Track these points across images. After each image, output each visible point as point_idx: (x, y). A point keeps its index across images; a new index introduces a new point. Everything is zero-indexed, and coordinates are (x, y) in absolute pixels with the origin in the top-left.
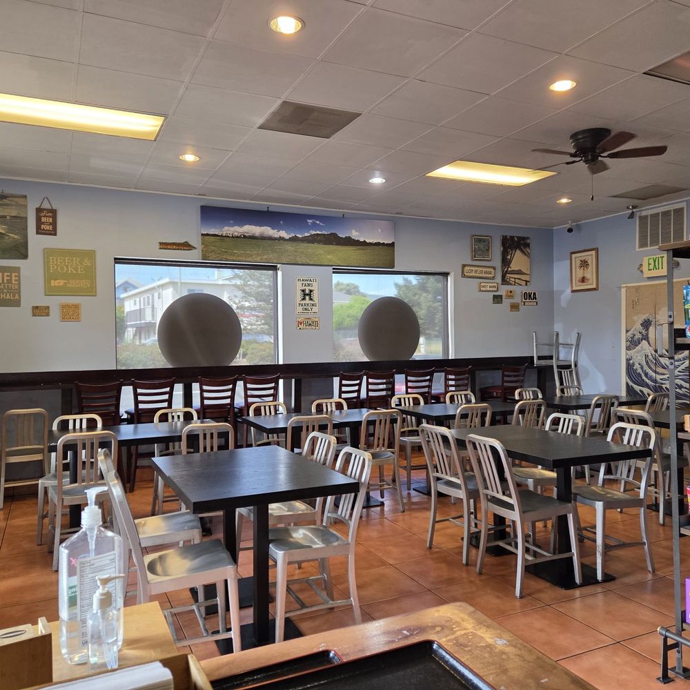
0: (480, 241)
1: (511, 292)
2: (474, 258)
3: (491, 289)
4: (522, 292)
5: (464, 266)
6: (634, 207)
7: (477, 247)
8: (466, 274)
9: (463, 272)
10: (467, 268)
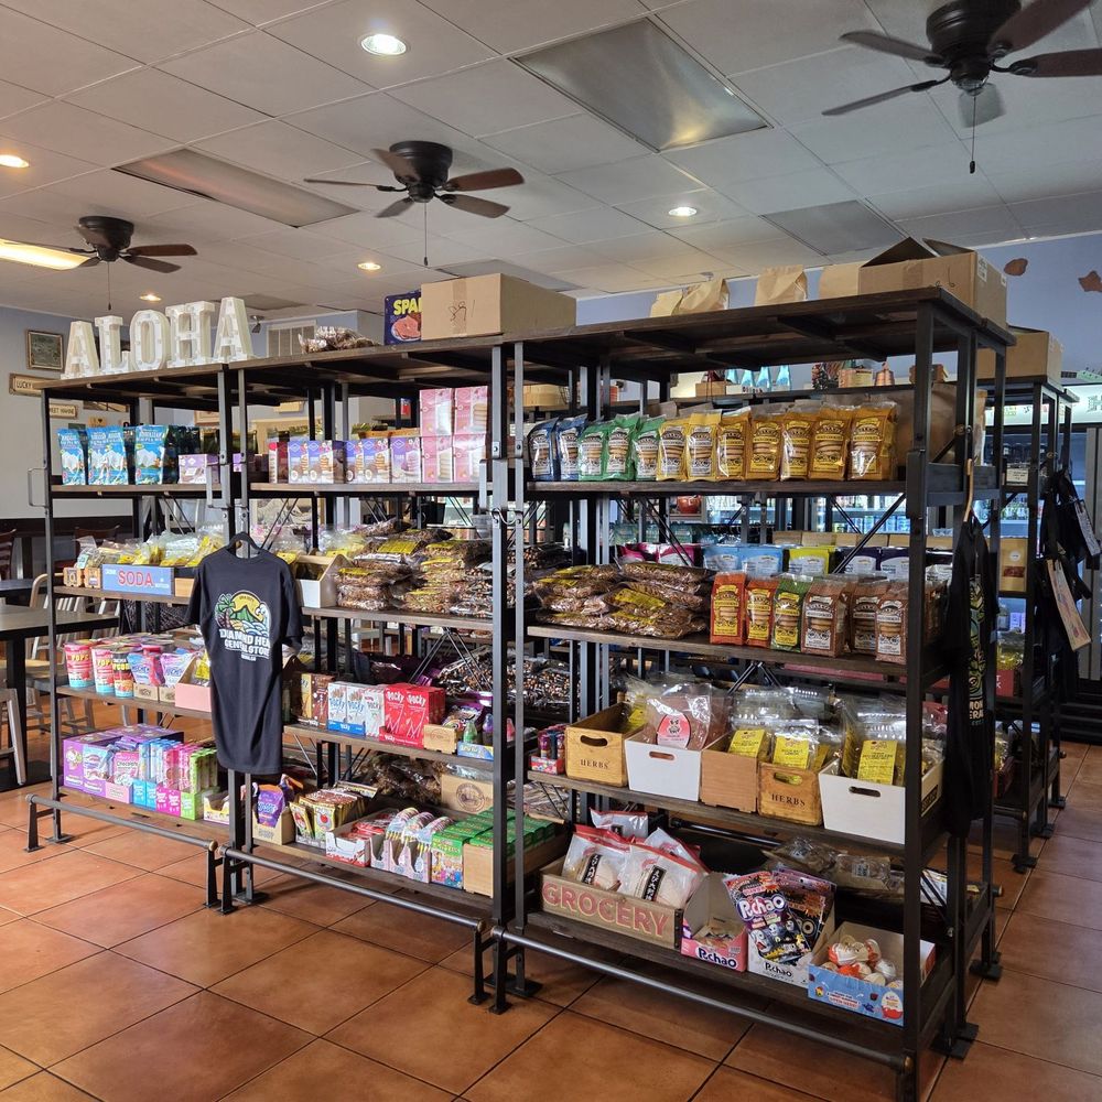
0: (42, 340)
1: (100, 420)
2: (31, 364)
3: (65, 414)
4: (120, 422)
5: (13, 376)
6: (260, 318)
7: (36, 349)
8: (17, 389)
9: (11, 387)
10: (17, 379)
